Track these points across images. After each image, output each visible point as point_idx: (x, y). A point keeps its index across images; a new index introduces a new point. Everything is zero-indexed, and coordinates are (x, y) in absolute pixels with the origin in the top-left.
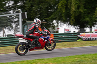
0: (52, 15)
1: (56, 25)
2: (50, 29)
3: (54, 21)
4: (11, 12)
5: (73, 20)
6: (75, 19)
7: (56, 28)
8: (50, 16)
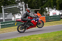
0: (45, 5)
1: (48, 10)
2: (44, 13)
3: (47, 8)
4: (20, 4)
5: (58, 7)
6: (59, 6)
7: (48, 12)
8: (44, 5)
